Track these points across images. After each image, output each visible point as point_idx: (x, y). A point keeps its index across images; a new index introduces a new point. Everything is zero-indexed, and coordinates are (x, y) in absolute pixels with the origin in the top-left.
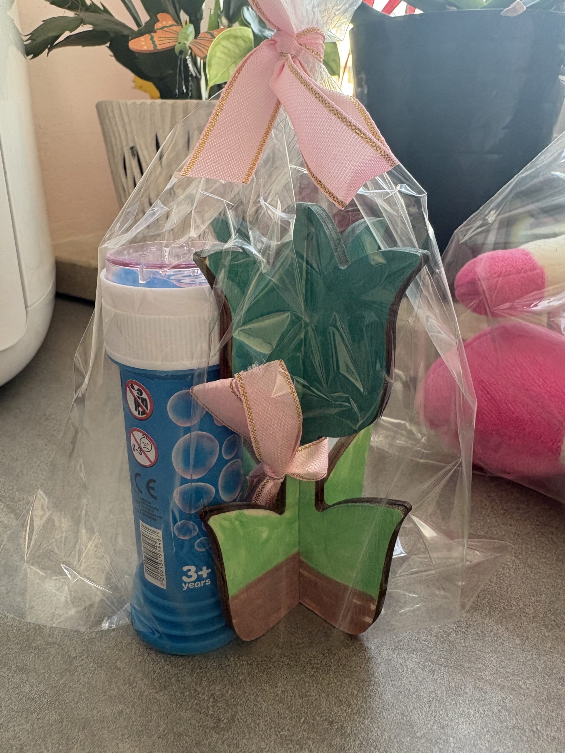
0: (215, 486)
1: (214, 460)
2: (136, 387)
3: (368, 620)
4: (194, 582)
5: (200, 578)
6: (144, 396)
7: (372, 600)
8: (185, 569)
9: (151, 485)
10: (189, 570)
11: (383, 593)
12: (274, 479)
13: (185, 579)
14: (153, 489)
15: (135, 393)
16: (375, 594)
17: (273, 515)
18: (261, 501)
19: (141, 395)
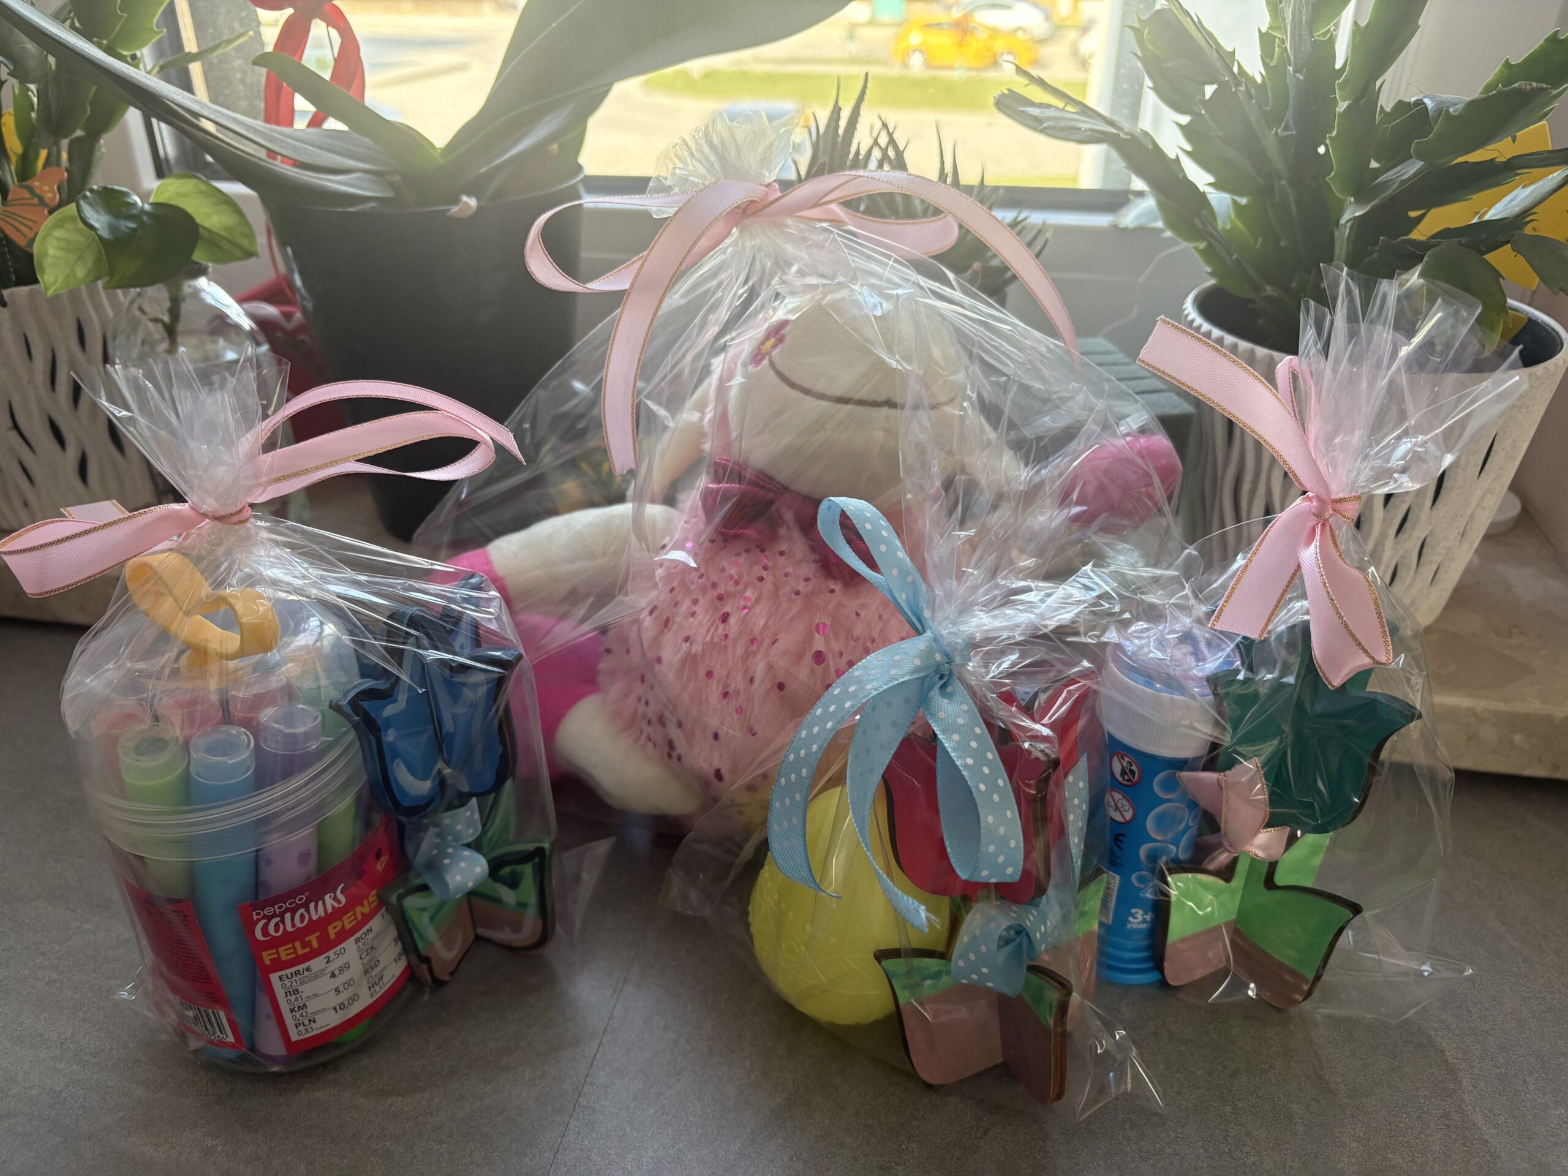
0: (1177, 847)
1: (1182, 826)
2: (1127, 759)
3: (1299, 998)
4: (1139, 923)
5: (1144, 921)
6: (1134, 768)
7: (1307, 982)
8: (1133, 911)
9: (1121, 838)
10: (1137, 913)
11: (1318, 977)
12: (1230, 852)
13: (1131, 919)
14: (1121, 841)
15: (1125, 764)
16: (1310, 976)
17: (1220, 882)
18: (1212, 866)
19: (1131, 765)
